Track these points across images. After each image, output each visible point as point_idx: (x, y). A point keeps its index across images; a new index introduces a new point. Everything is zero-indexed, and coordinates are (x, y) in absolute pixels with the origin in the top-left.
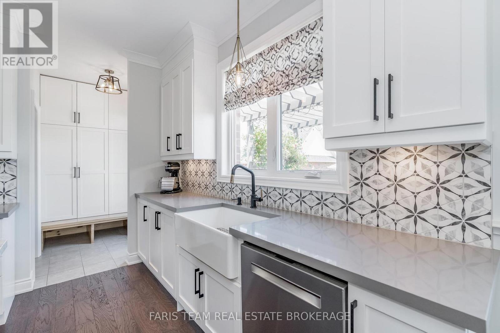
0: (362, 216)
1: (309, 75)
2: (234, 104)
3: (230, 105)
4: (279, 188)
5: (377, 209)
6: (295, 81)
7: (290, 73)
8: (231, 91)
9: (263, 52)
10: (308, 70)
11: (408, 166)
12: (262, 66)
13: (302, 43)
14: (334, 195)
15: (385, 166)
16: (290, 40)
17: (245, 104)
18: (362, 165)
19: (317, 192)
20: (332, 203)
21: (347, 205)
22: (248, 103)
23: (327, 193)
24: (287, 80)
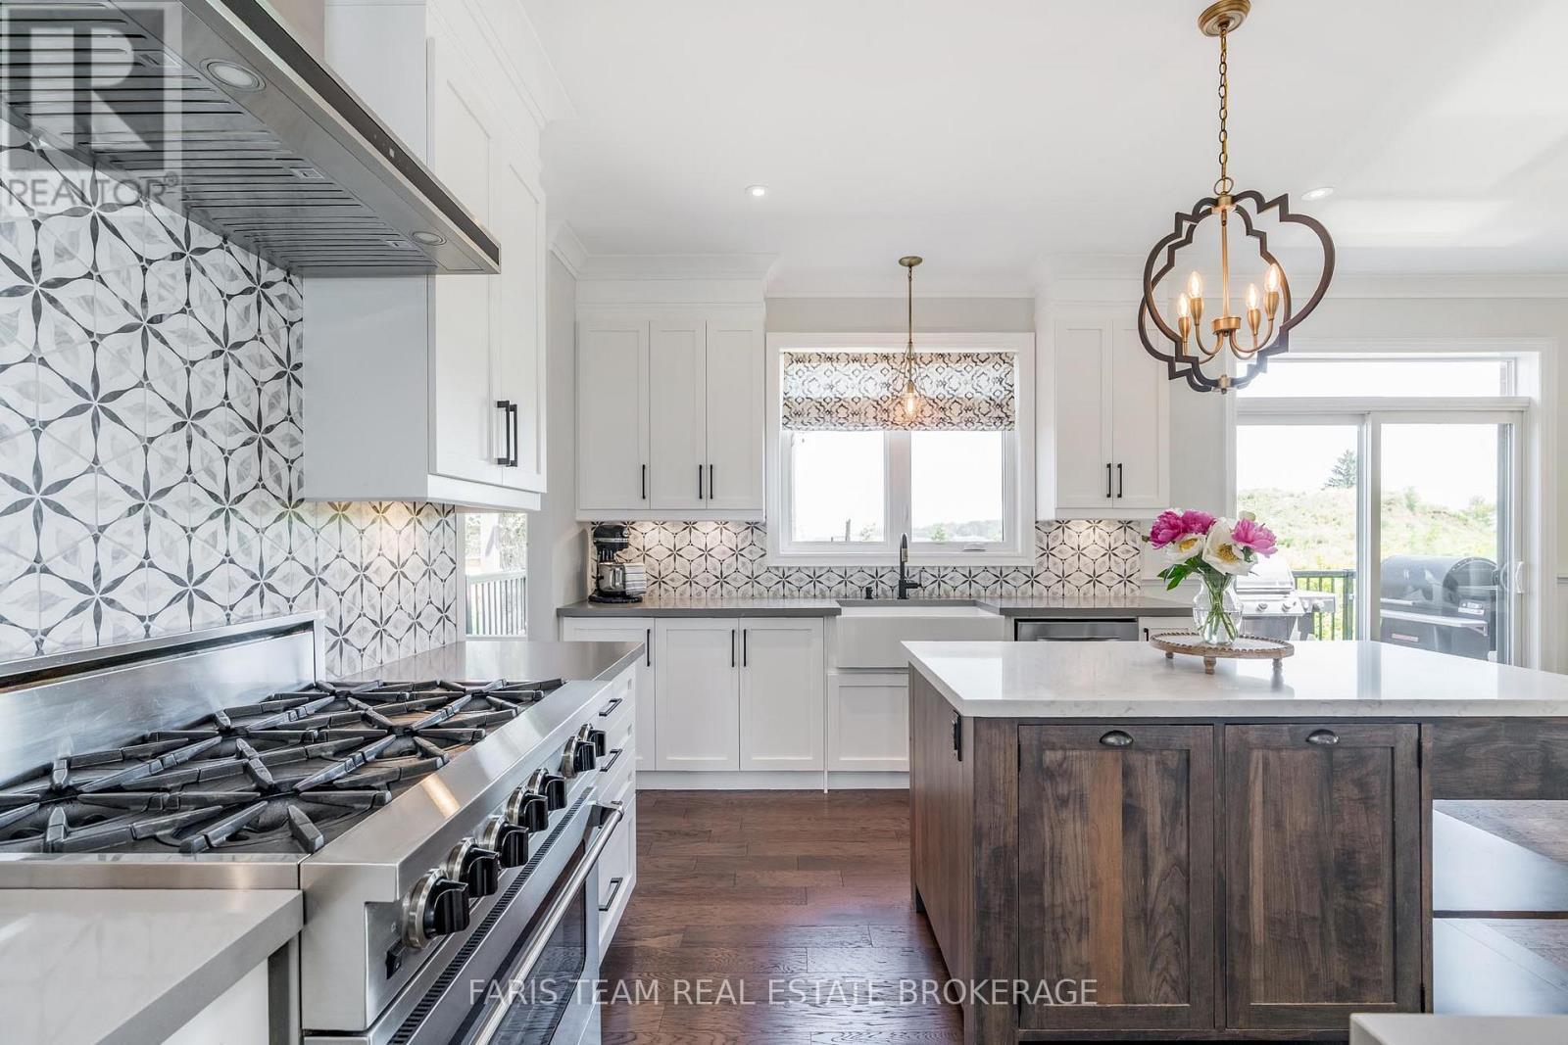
0: (1048, 588)
1: (978, 419)
2: (813, 421)
3: (799, 419)
4: (933, 568)
5: (1063, 578)
6: (955, 420)
7: (947, 406)
8: (804, 397)
9: (891, 356)
10: (976, 412)
11: (1088, 535)
12: (888, 376)
13: (964, 372)
14: (1017, 569)
15: (1070, 536)
16: (946, 359)
17: (843, 428)
18: (1048, 534)
19: (994, 567)
20: (1014, 579)
21: (1032, 579)
22: (851, 428)
23: (1008, 567)
24: (942, 415)
